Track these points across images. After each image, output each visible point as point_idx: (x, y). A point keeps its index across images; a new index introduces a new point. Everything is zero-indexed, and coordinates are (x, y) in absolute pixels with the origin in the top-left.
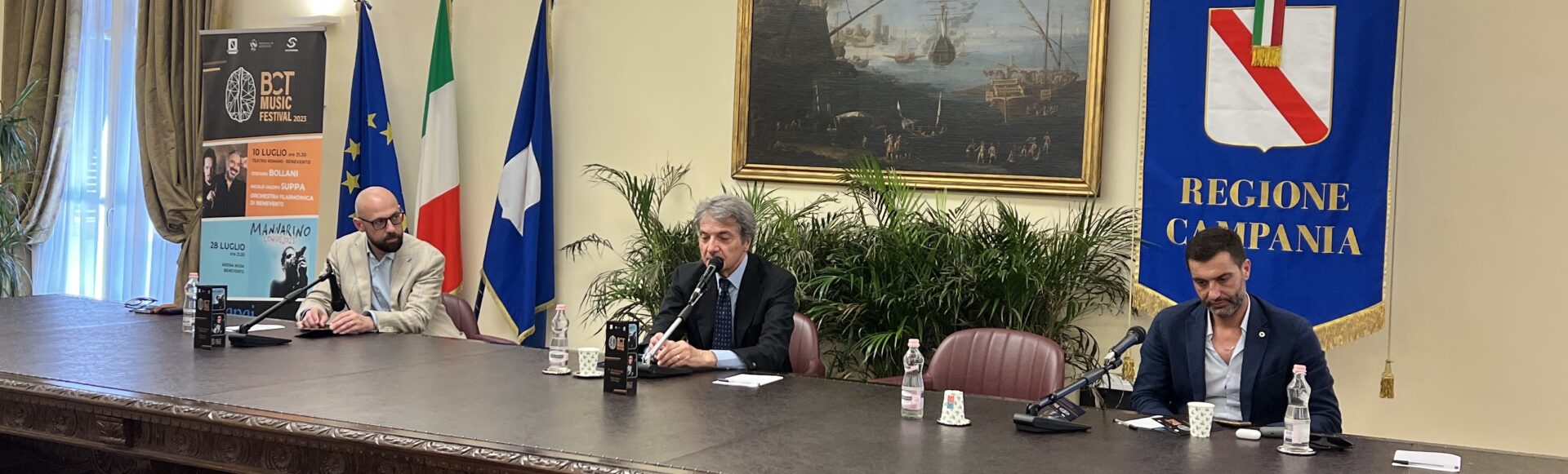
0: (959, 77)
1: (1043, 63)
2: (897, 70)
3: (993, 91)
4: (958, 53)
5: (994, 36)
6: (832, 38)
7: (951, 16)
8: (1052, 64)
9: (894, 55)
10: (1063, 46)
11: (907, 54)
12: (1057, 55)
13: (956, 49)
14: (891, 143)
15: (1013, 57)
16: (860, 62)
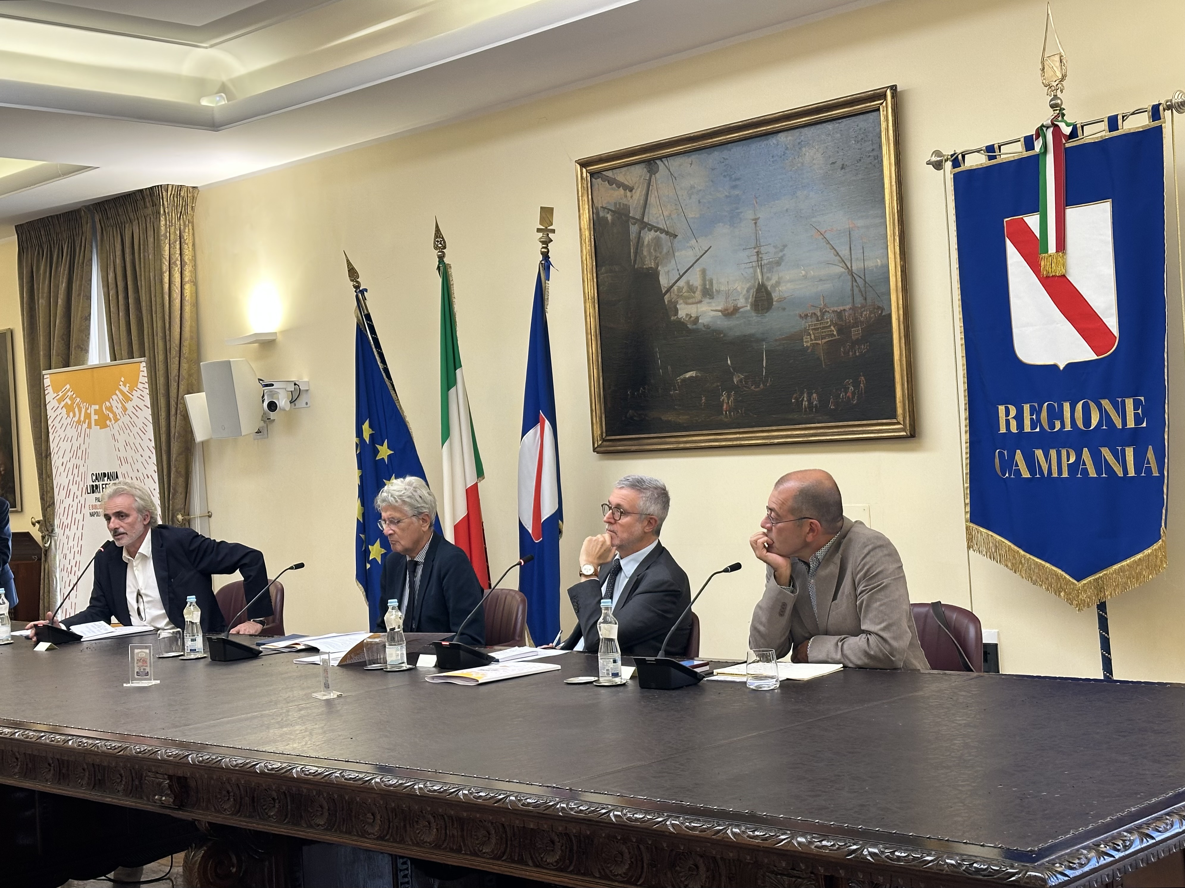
1: (850, 300)
2: (723, 323)
3: (810, 335)
4: (775, 299)
5: (805, 277)
6: (666, 298)
7: (766, 262)
8: (859, 300)
9: (719, 308)
10: (867, 280)
11: (731, 306)
12: (863, 289)
13: (773, 295)
14: (726, 400)
15: (823, 297)
16: (692, 319)
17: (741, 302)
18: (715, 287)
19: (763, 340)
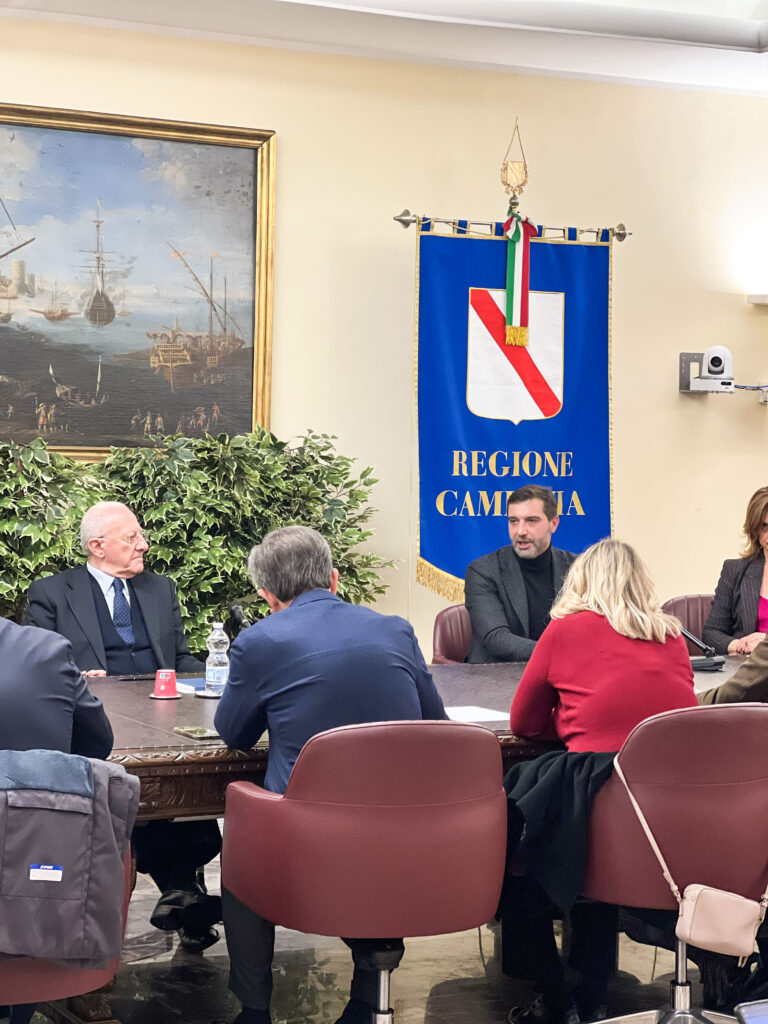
0: (117, 339)
3: (158, 356)
4: (117, 312)
7: (109, 270)
8: (218, 329)
9: (42, 310)
10: (228, 311)
11: (58, 310)
12: (222, 320)
13: (116, 307)
15: (177, 320)
16: (1, 315)
17: (72, 308)
18: (37, 284)
19: (99, 353)
